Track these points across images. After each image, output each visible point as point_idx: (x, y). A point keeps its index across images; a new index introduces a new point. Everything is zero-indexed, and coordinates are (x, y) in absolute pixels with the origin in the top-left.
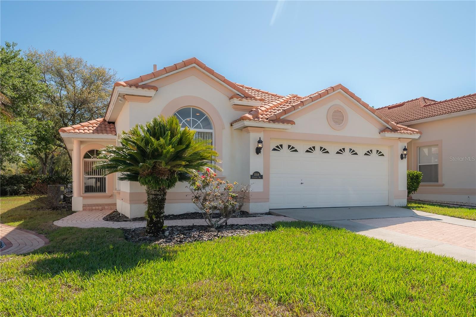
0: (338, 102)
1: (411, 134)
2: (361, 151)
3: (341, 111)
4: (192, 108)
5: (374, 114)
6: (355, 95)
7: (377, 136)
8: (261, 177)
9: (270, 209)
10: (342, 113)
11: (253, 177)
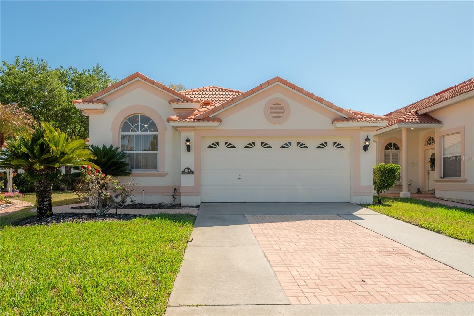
0: (277, 95)
1: (373, 122)
2: (312, 144)
3: (282, 104)
4: (140, 115)
5: (322, 103)
6: (296, 85)
7: (330, 126)
8: (192, 172)
9: (202, 203)
10: (282, 106)
11: (183, 173)
